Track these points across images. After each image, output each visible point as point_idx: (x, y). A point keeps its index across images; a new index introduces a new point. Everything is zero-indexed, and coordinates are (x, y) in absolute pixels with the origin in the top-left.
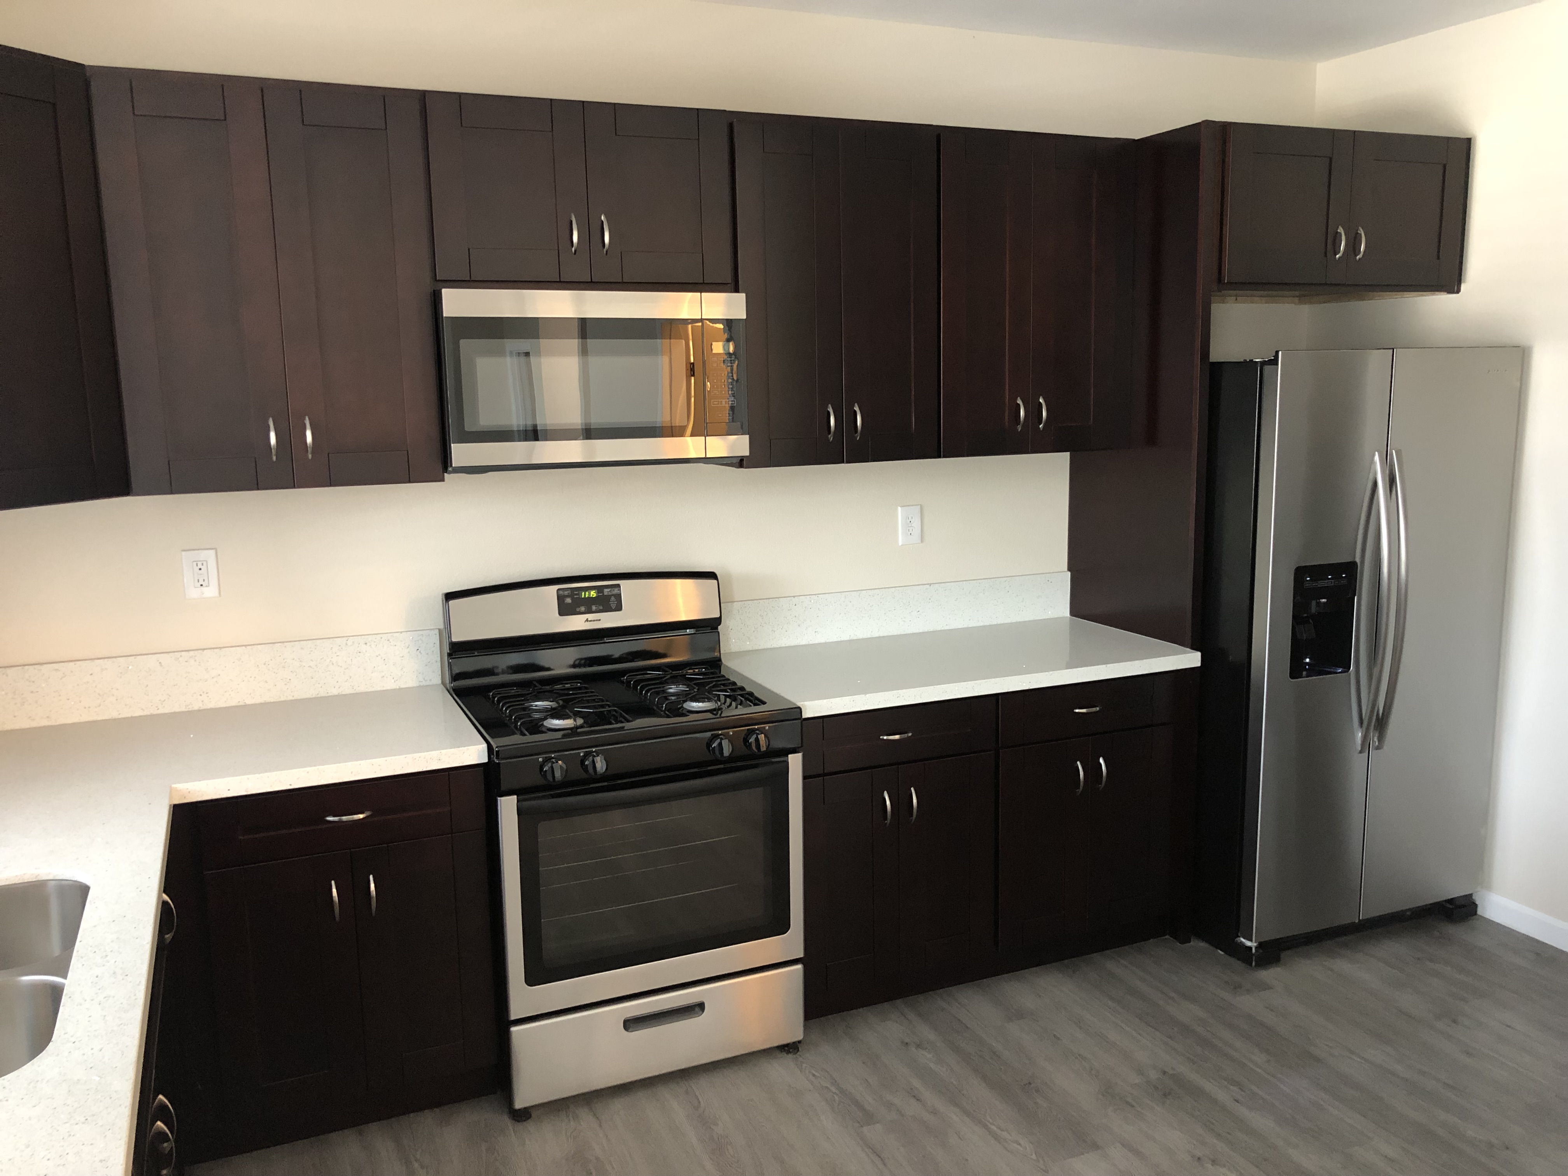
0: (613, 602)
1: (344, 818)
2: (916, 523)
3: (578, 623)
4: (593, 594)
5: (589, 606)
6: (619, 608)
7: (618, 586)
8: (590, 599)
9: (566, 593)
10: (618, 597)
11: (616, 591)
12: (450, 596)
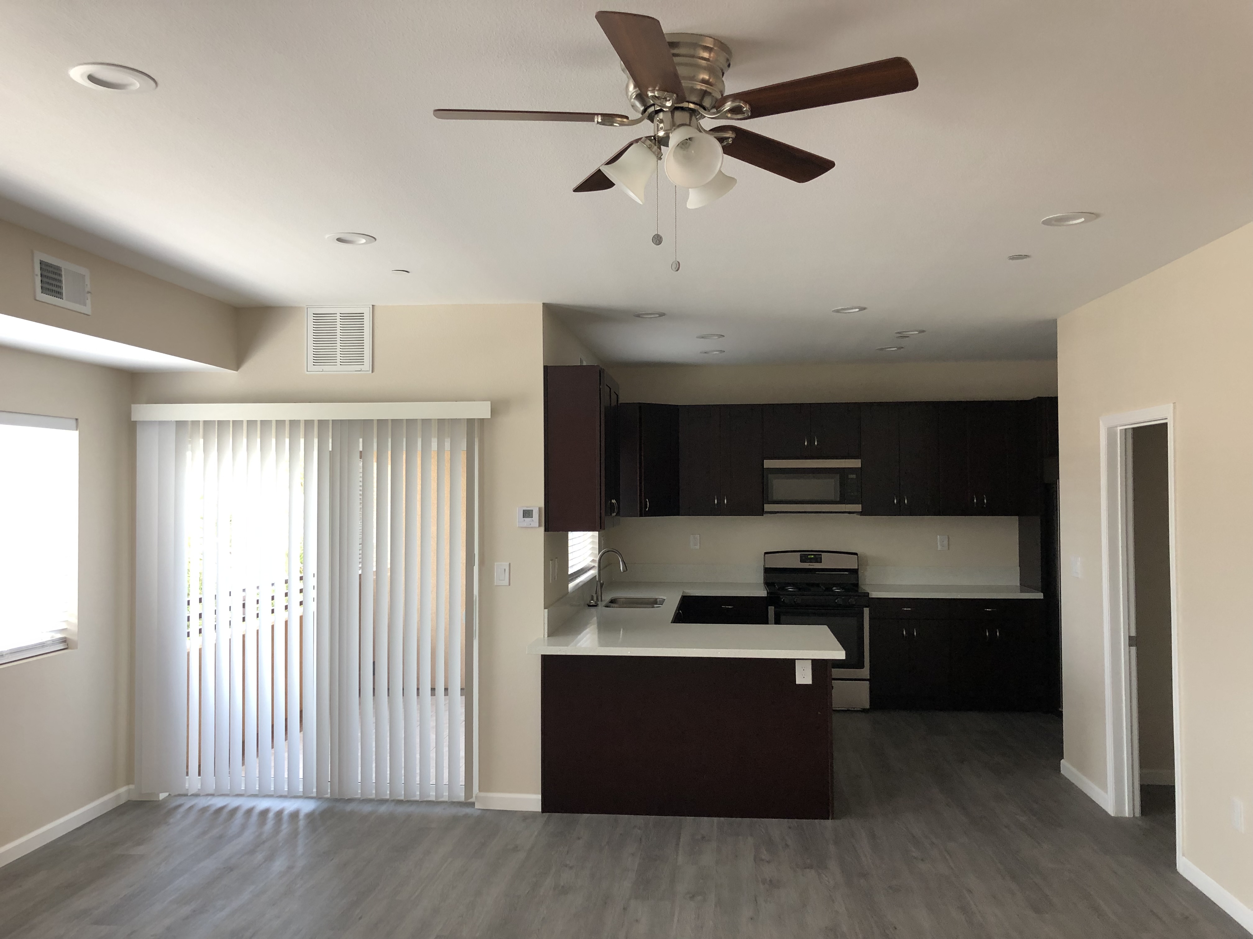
0: (819, 560)
1: (727, 607)
2: (946, 542)
3: (806, 565)
4: (812, 556)
5: (811, 561)
6: (821, 562)
7: (821, 554)
8: (811, 558)
9: (803, 555)
10: (821, 558)
11: (820, 556)
12: (766, 553)
